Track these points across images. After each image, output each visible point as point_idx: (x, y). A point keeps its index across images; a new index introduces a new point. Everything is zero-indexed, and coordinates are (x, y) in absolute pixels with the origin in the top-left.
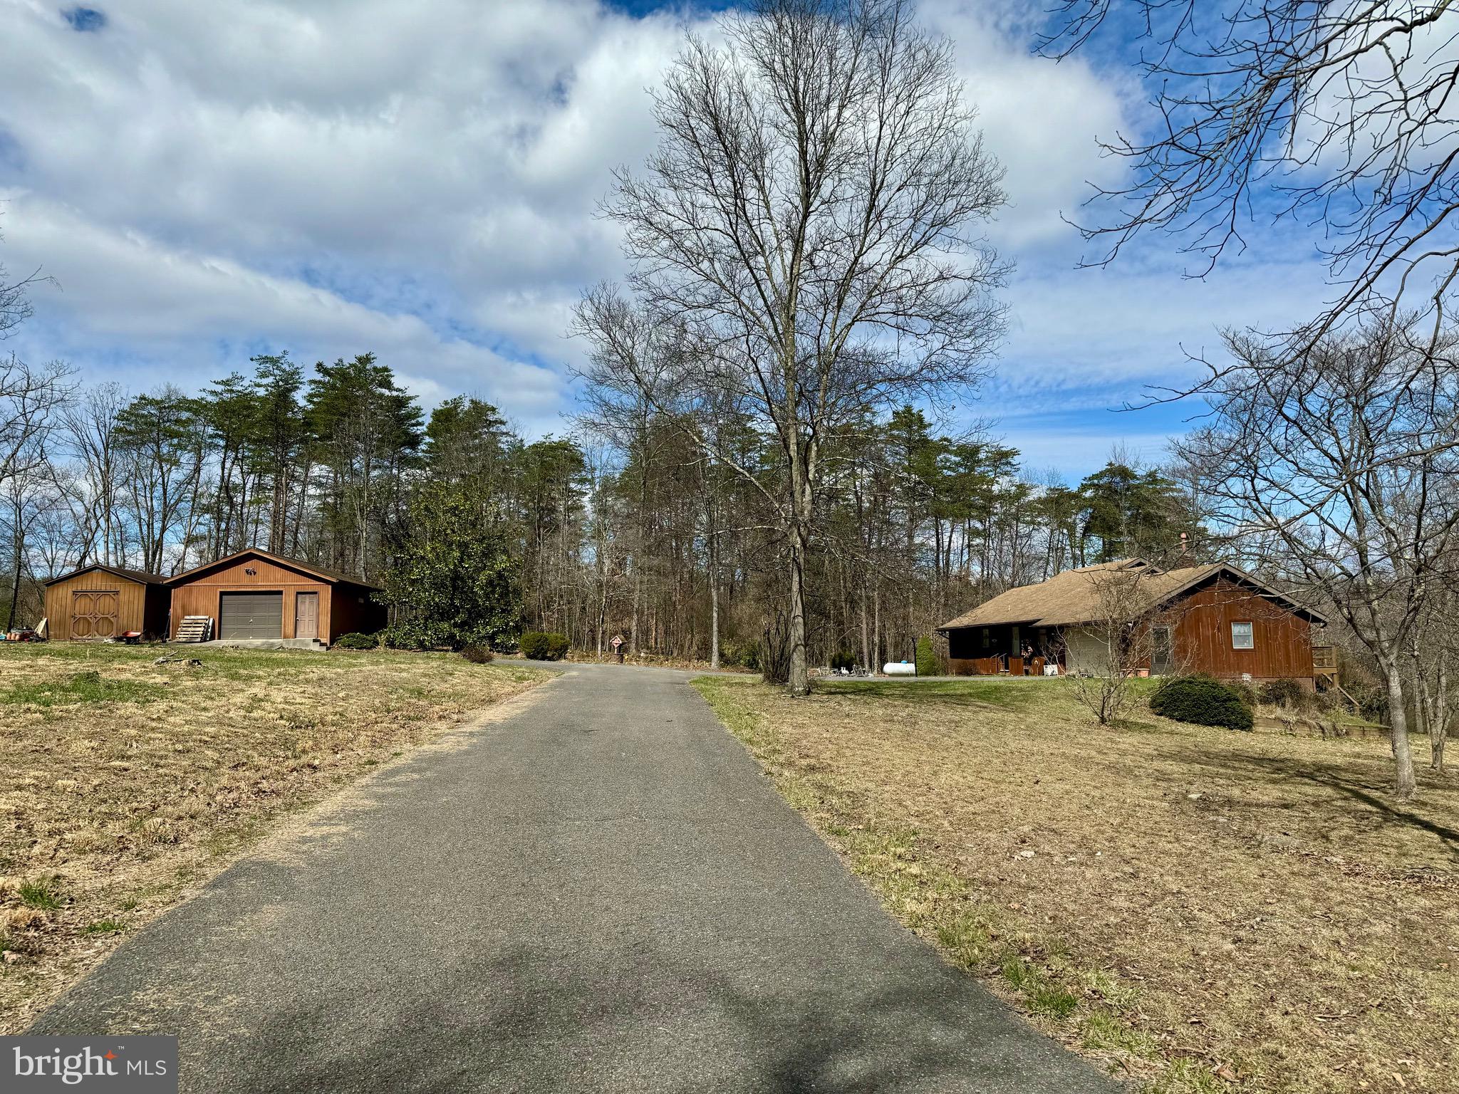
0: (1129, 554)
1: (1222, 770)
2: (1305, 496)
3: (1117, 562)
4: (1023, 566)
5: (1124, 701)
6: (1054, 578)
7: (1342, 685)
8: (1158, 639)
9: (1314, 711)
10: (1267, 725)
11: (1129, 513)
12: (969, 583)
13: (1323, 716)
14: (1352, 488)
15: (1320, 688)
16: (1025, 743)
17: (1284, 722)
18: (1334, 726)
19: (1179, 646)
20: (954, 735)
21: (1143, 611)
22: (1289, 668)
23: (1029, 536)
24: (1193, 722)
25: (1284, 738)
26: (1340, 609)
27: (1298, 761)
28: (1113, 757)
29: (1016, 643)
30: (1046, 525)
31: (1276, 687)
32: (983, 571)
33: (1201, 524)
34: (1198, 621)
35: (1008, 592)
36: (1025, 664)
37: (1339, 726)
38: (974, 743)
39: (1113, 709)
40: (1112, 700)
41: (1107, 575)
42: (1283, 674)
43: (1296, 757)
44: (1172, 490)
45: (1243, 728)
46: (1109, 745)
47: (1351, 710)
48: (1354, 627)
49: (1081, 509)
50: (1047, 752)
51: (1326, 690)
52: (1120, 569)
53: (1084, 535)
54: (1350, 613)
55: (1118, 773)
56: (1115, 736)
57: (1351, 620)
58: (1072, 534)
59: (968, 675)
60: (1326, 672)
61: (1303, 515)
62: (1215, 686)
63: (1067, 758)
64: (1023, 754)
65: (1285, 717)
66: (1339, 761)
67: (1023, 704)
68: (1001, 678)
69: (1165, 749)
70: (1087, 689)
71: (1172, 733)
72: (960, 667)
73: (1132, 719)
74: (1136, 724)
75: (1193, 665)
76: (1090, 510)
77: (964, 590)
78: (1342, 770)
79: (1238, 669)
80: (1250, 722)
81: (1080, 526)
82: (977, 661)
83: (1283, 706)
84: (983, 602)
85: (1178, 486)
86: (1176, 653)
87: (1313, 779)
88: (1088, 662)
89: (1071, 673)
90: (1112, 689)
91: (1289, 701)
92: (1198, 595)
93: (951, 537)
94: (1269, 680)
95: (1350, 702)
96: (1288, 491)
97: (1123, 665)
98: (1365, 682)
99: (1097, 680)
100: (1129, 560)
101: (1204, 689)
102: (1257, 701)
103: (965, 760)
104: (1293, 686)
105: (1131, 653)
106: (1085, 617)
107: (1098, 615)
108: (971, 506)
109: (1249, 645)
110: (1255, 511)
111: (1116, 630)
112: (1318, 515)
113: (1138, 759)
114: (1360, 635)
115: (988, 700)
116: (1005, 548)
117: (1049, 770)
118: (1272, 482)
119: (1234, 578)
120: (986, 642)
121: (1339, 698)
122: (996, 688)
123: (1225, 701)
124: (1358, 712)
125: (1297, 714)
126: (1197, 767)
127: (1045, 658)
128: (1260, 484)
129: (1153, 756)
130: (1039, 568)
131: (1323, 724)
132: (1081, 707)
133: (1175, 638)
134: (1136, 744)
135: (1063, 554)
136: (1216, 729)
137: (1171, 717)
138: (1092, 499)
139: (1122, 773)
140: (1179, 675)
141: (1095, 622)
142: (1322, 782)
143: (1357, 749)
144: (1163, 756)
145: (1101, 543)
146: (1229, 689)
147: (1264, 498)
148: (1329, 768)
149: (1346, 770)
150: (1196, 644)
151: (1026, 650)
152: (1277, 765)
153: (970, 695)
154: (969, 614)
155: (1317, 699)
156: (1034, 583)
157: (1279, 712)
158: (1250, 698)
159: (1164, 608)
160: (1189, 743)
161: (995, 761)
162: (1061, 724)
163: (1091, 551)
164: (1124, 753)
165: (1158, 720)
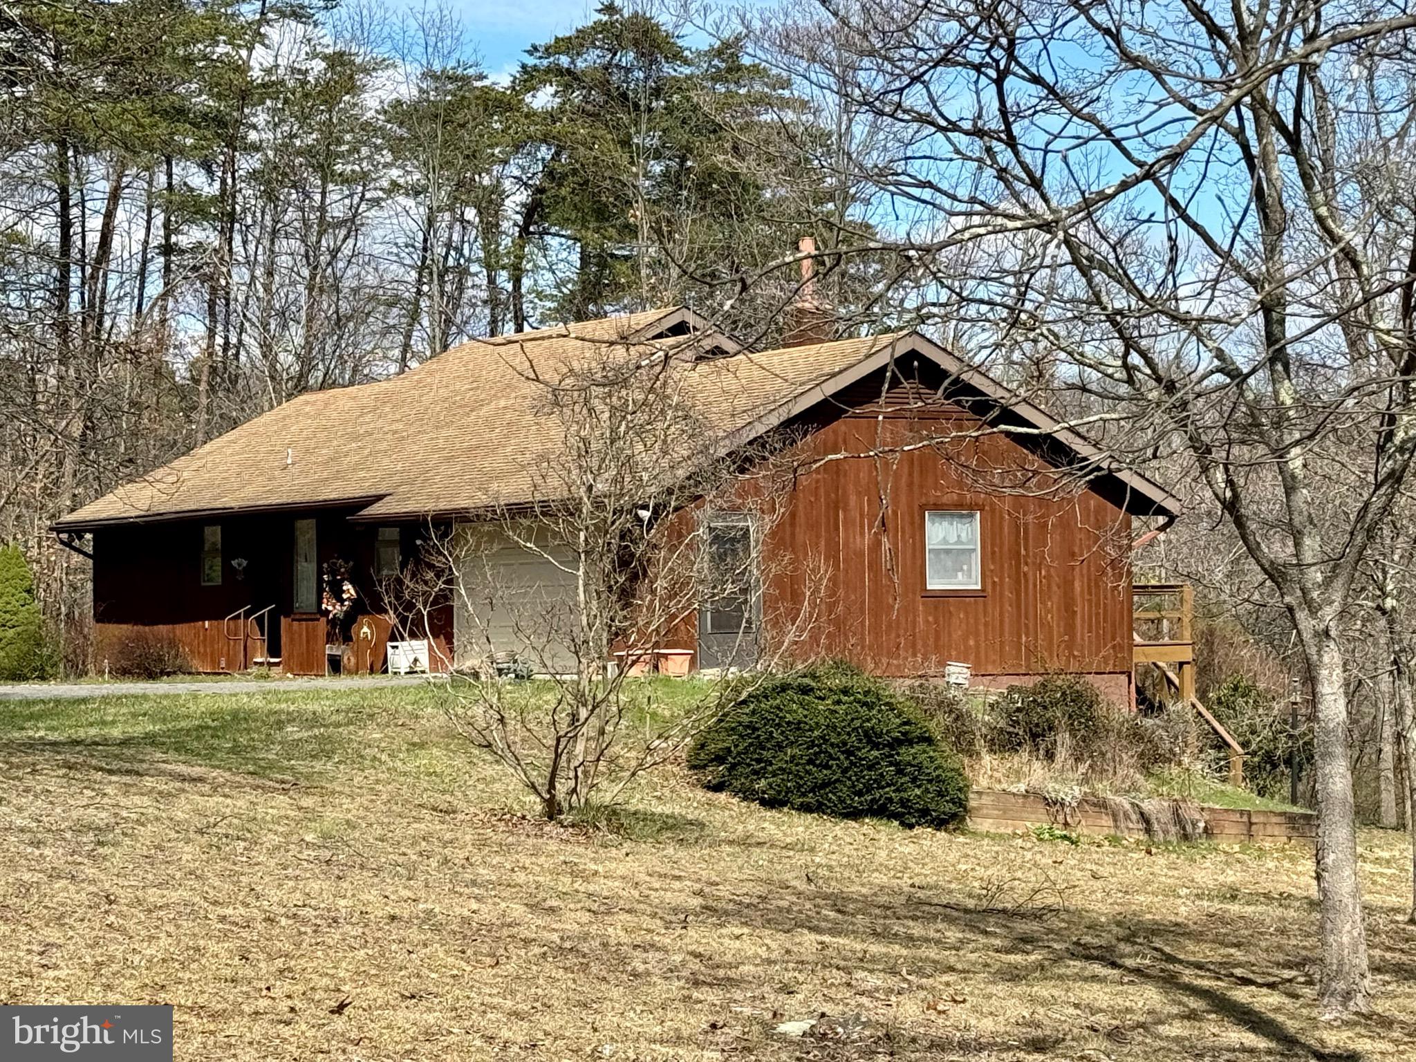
0: (652, 300)
1: (876, 948)
2: (1131, 131)
3: (616, 319)
4: (339, 322)
5: (616, 749)
6: (433, 365)
7: (1203, 696)
8: (722, 558)
9: (1128, 770)
10: (1005, 814)
11: (657, 168)
12: (160, 373)
13: (1150, 785)
14: (1257, 120)
15: (1147, 704)
16: (315, 886)
17: (1049, 803)
18: (1176, 813)
19: (778, 581)
20: (91, 872)
21: (681, 473)
22: (1070, 646)
23: (352, 224)
24: (806, 808)
25: (1047, 848)
26: (1205, 470)
27: (1079, 913)
28: (573, 921)
29: (306, 570)
30: (416, 192)
31: (1038, 700)
32: (212, 333)
33: (855, 213)
34: (836, 505)
35: (288, 407)
36: (330, 639)
37: (1190, 811)
38: (153, 896)
39: (585, 773)
40: (580, 747)
41: (583, 357)
42: (1053, 666)
43: (1077, 902)
44: (785, 104)
45: (940, 824)
46: (565, 883)
47: (1221, 768)
48: (1239, 522)
49: (518, 147)
50: (379, 912)
51: (1161, 707)
52: (624, 339)
53: (524, 230)
54: (1230, 482)
55: (585, 968)
56: (583, 855)
57: (1232, 506)
58: (490, 229)
59: (151, 676)
60: (1165, 657)
61: (1124, 186)
62: (870, 700)
63: (437, 928)
64: (305, 922)
65: (1053, 788)
66: (1184, 910)
67: (318, 766)
68: (253, 686)
69: (724, 891)
70: (510, 715)
71: (745, 843)
72: (125, 651)
73: (635, 804)
74: (646, 817)
75: (814, 639)
76: (545, 152)
77: (148, 398)
78: (1189, 935)
79: (937, 648)
80: (961, 804)
81: (516, 201)
82: (182, 630)
83: (1050, 756)
84: (208, 438)
85: (801, 89)
86: (769, 603)
87: (1114, 965)
88: (518, 629)
89: (468, 664)
90: (583, 713)
91: (1064, 742)
92: (840, 426)
93: (109, 215)
94: (1016, 681)
95: (1221, 745)
96: (1091, 119)
97: (617, 636)
98: (1261, 686)
99: (545, 687)
100: (651, 314)
101: (841, 709)
102: (980, 744)
103: (117, 950)
104: (1078, 697)
105: (643, 600)
106: (514, 489)
107: (554, 482)
108: (179, 113)
109: (969, 579)
110: (1002, 174)
111: (601, 529)
112: (1164, 190)
113: (647, 922)
114: (1253, 551)
115: (209, 755)
116: (284, 261)
117: (381, 968)
118: (1051, 90)
119: (930, 374)
120: (213, 572)
121: (1194, 731)
122: (235, 715)
123: (896, 743)
124: (1238, 771)
125: (1085, 780)
126: (808, 941)
127: (391, 618)
128: (1020, 91)
129: (687, 913)
130: (387, 330)
131: (1147, 806)
132: (490, 771)
133: (771, 555)
134: (643, 877)
135: (461, 288)
136: (868, 826)
137: (747, 795)
138: (552, 116)
139: (594, 968)
140: (774, 668)
141: (545, 504)
142: (1138, 971)
143: (1232, 877)
144: (714, 912)
145: (575, 258)
146: (910, 710)
147: (1029, 134)
148: (1156, 930)
149: (1197, 937)
150: (825, 572)
151: (337, 594)
152: (1022, 927)
153: (151, 740)
154: (159, 473)
155: (1136, 735)
156: (370, 379)
157: (1037, 774)
158: (963, 739)
159: (742, 462)
160: (791, 870)
161: (213, 947)
162: (429, 824)
163: (546, 280)
164: (604, 908)
165: (710, 804)
